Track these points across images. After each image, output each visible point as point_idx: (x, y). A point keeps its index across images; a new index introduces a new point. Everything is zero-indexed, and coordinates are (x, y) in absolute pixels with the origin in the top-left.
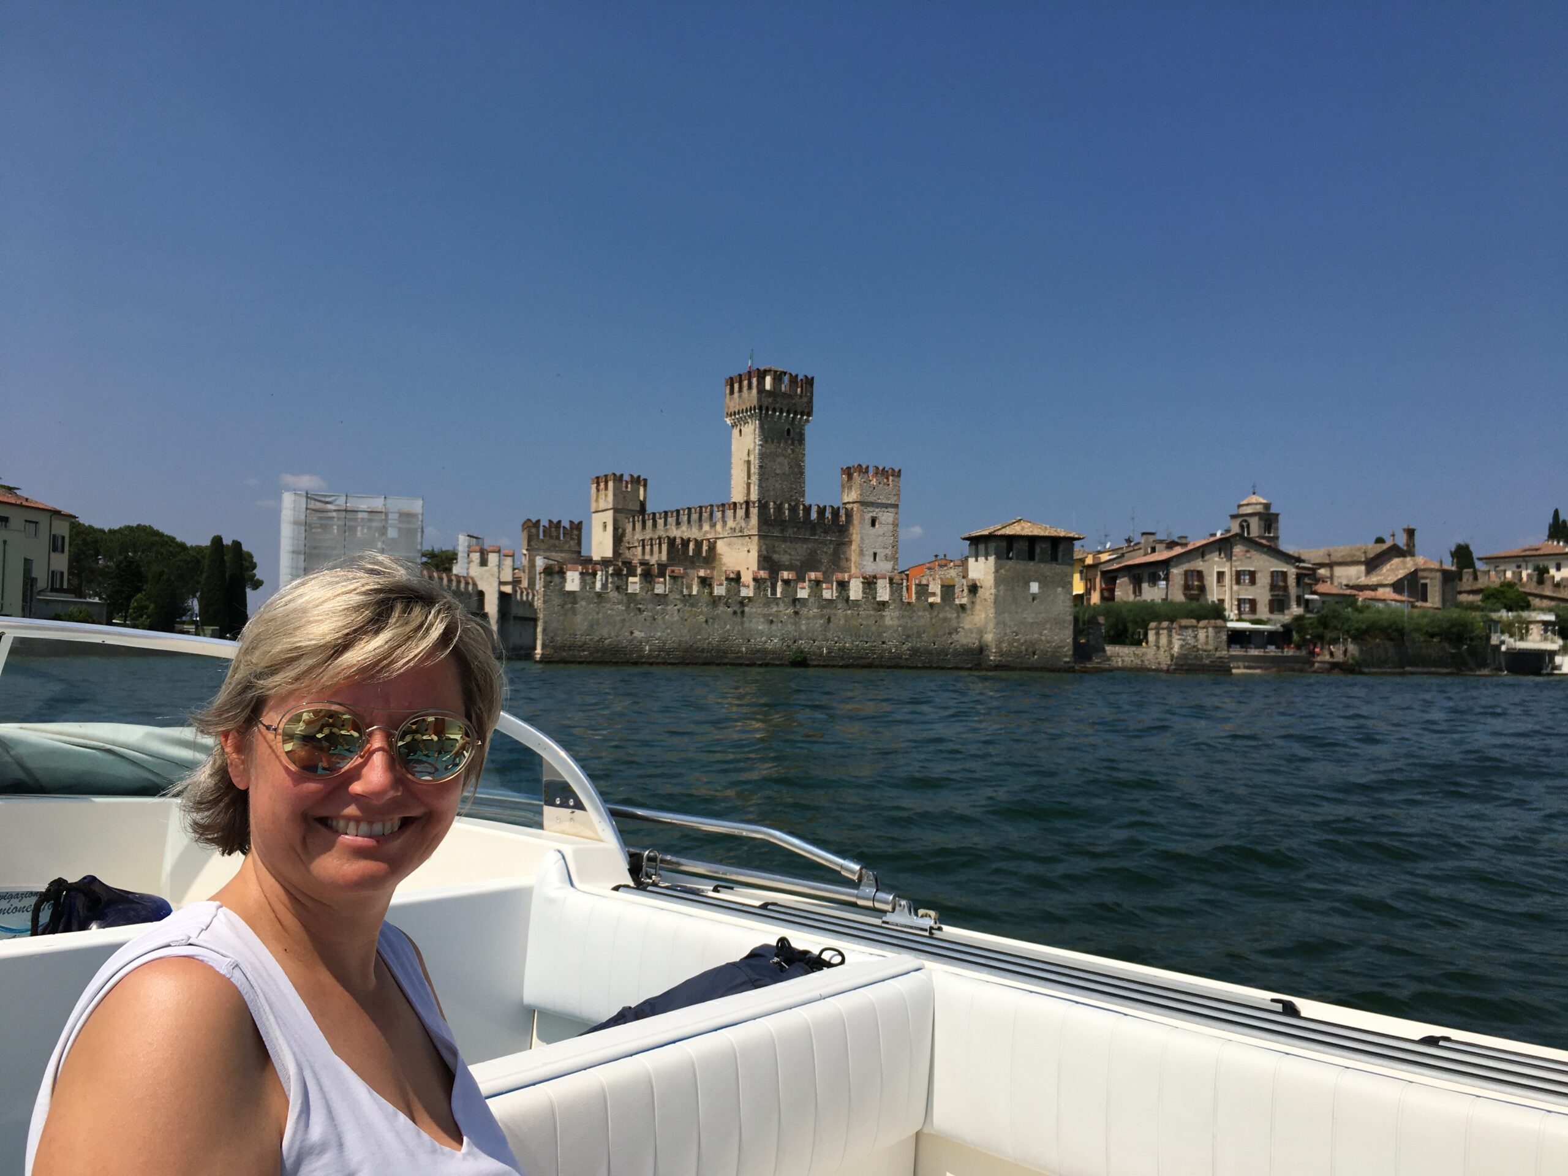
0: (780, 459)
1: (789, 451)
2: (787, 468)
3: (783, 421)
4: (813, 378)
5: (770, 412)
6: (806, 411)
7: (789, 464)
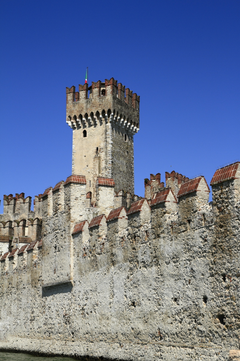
0: (122, 159)
1: (126, 154)
2: (125, 168)
3: (124, 127)
4: (139, 97)
5: (119, 117)
6: (136, 122)
7: (126, 164)
